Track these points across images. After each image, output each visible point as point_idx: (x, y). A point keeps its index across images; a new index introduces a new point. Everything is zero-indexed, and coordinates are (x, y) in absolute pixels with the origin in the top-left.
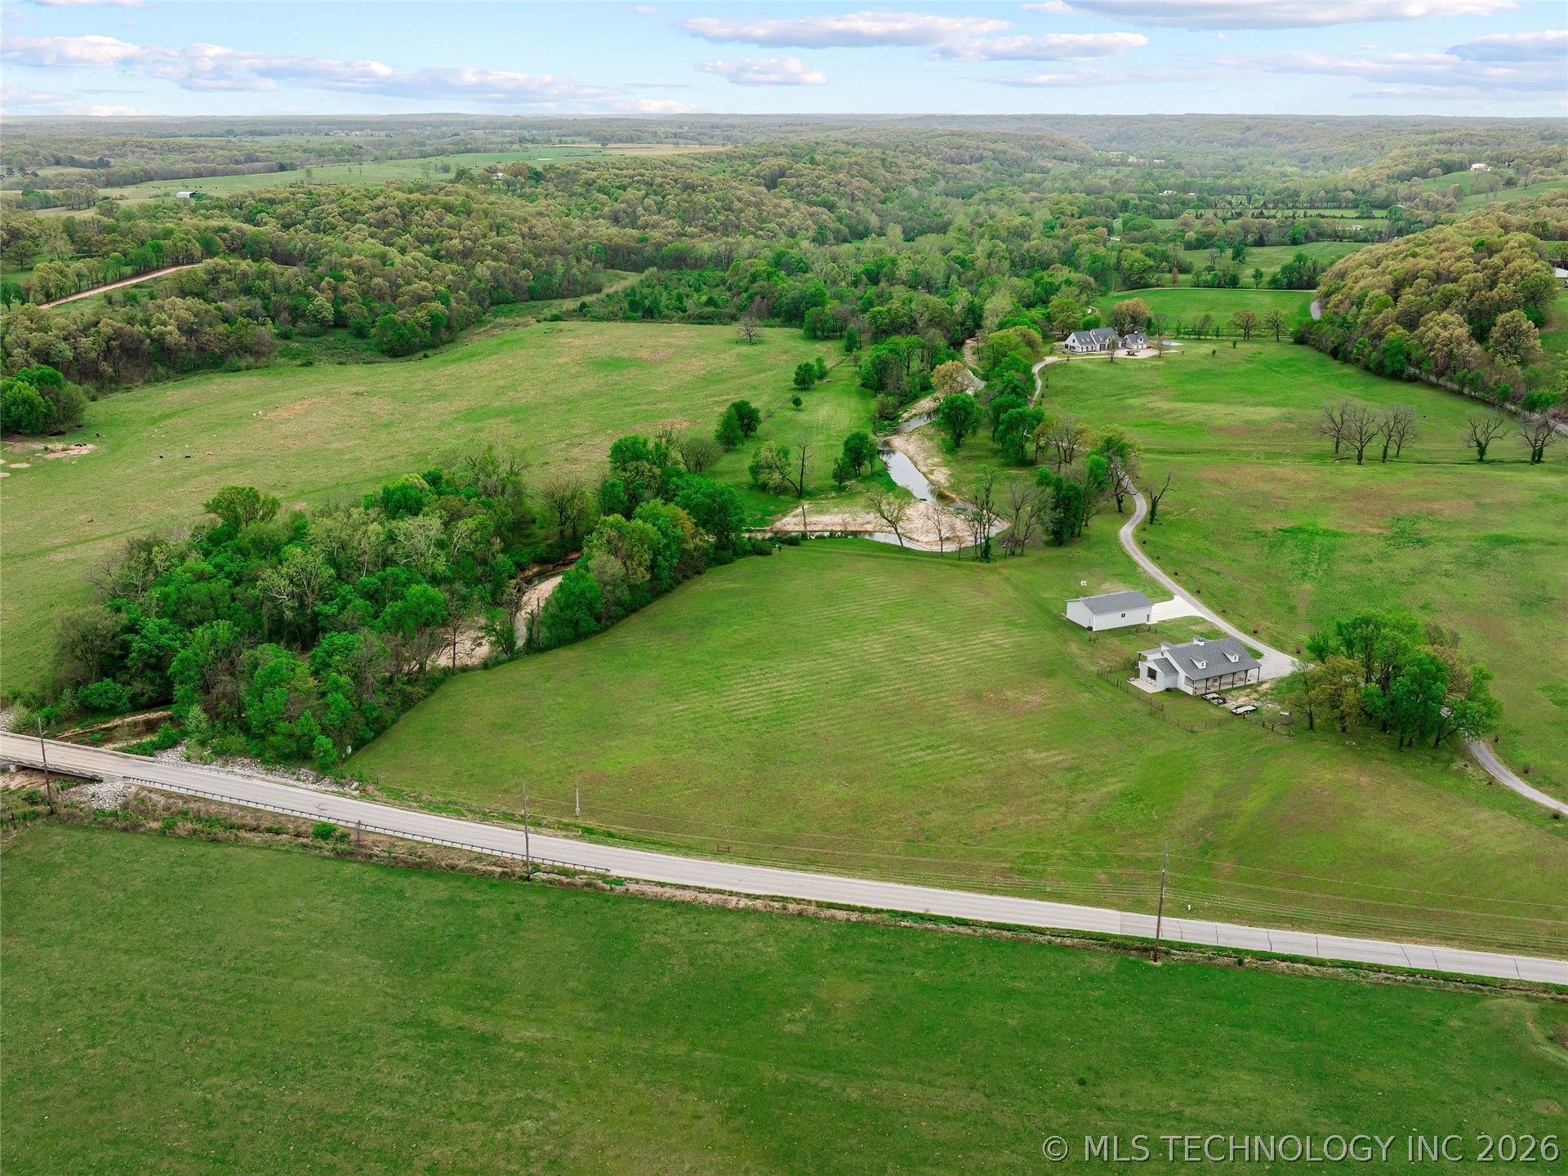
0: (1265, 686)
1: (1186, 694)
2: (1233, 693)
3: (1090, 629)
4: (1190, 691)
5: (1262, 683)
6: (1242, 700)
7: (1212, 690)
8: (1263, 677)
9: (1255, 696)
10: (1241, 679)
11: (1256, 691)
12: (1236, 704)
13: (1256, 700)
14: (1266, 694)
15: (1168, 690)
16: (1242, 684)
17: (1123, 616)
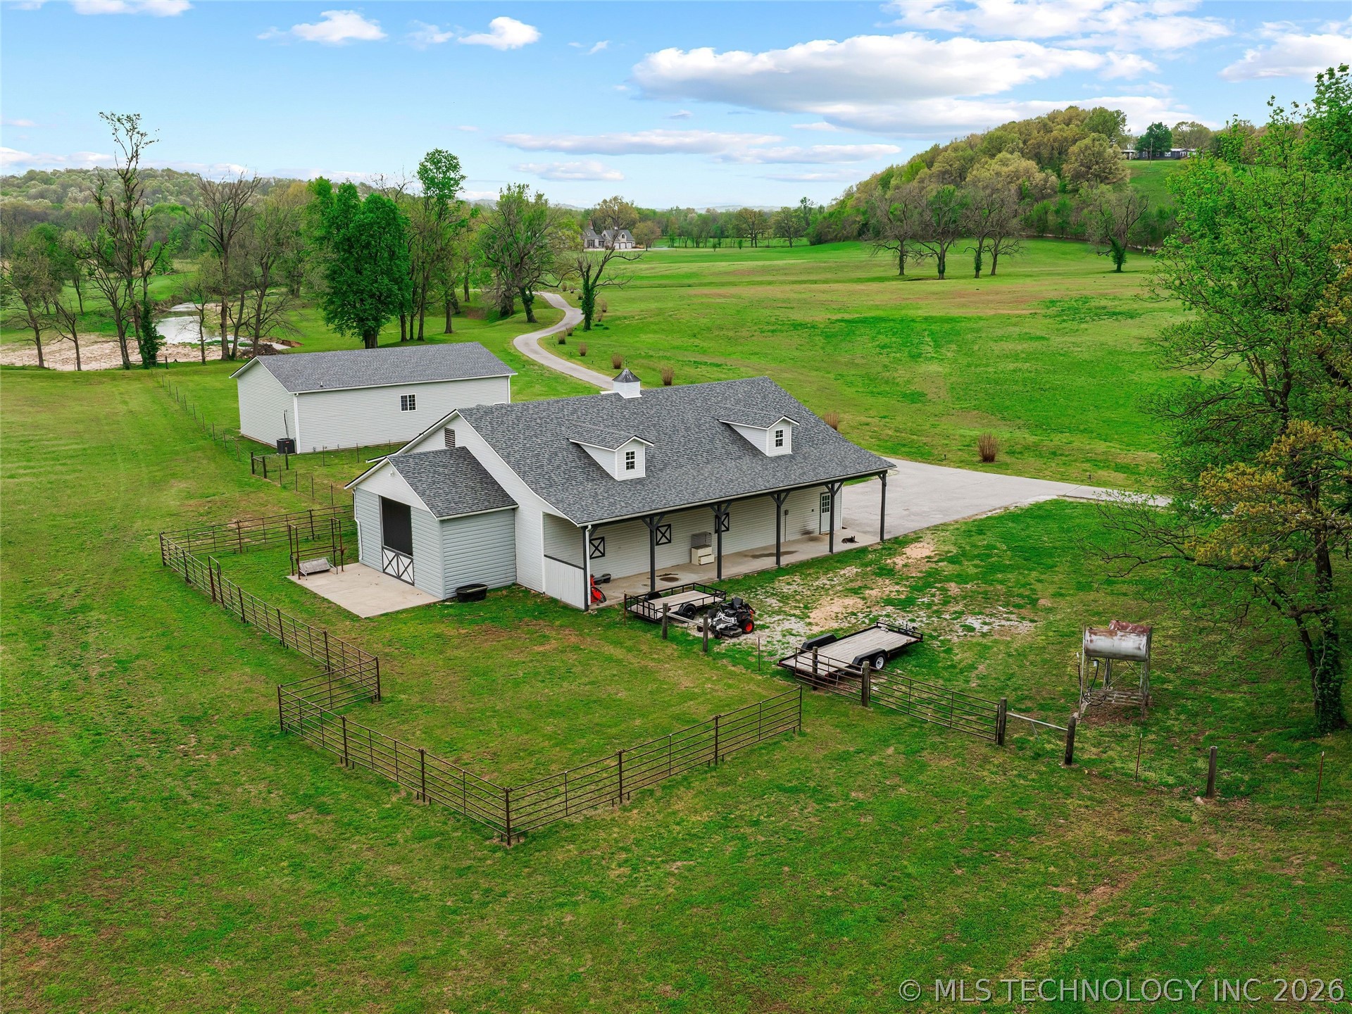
0: (916, 552)
1: (551, 607)
2: (785, 586)
3: (287, 446)
4: (574, 595)
5: (900, 542)
6: (825, 617)
7: (686, 578)
8: (897, 524)
9: (887, 588)
10: (808, 536)
11: (888, 572)
12: (802, 631)
13: (904, 605)
14: (930, 579)
15: (469, 596)
16: (821, 549)
17: (408, 403)
